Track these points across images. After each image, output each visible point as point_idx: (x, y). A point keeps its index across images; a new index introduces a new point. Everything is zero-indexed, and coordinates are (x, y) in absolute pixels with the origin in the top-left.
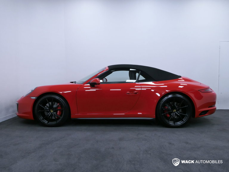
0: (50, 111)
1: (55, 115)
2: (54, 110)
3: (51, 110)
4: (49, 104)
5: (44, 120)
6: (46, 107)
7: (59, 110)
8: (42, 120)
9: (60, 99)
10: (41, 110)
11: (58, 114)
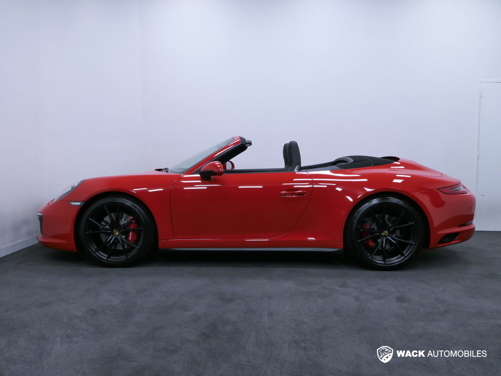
0: (113, 233)
1: (123, 242)
2: (121, 231)
3: (114, 231)
4: (111, 217)
5: (100, 252)
6: (103, 223)
7: (133, 231)
8: (95, 253)
9: (136, 207)
10: (92, 231)
11: (130, 239)
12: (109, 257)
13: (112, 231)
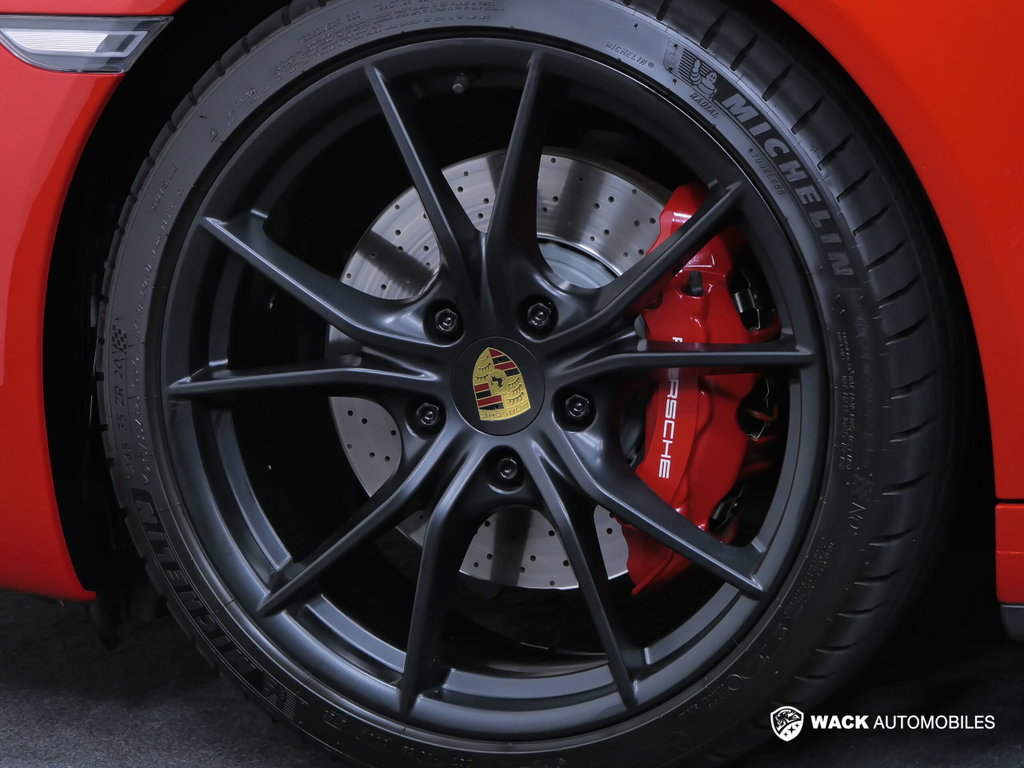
0: (470, 400)
1: (581, 504)
2: (561, 371)
3: (484, 369)
4: (446, 207)
5: (328, 612)
6: (363, 274)
7: (697, 376)
8: (264, 617)
9: (725, 89)
10: (235, 367)
11: (665, 468)
12: (423, 678)
13: (458, 371)
